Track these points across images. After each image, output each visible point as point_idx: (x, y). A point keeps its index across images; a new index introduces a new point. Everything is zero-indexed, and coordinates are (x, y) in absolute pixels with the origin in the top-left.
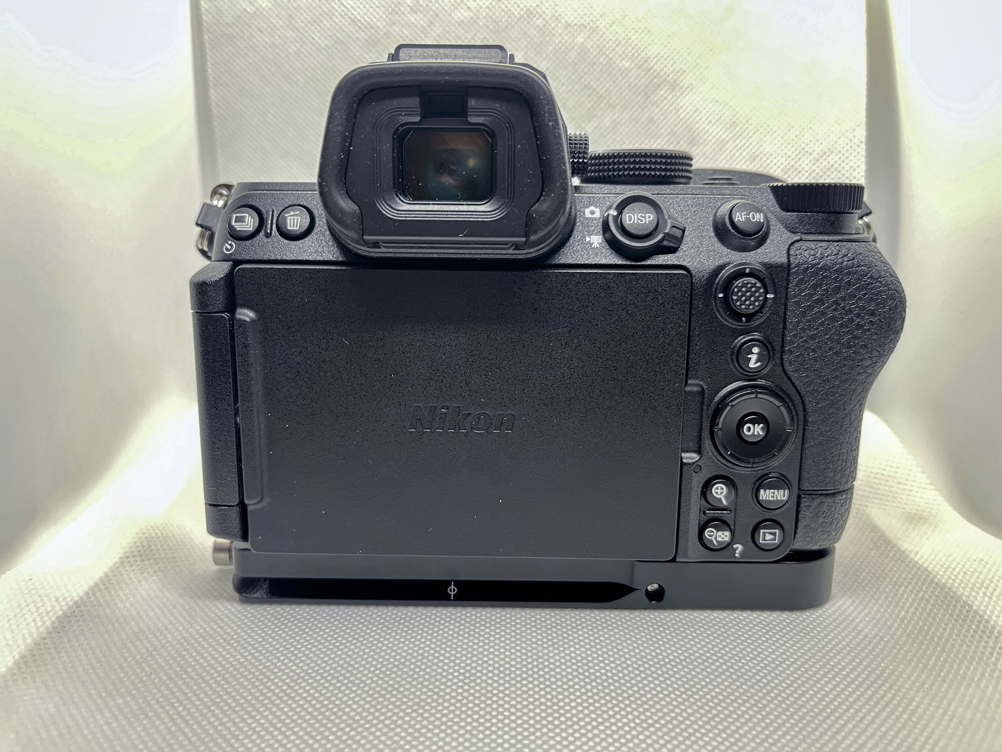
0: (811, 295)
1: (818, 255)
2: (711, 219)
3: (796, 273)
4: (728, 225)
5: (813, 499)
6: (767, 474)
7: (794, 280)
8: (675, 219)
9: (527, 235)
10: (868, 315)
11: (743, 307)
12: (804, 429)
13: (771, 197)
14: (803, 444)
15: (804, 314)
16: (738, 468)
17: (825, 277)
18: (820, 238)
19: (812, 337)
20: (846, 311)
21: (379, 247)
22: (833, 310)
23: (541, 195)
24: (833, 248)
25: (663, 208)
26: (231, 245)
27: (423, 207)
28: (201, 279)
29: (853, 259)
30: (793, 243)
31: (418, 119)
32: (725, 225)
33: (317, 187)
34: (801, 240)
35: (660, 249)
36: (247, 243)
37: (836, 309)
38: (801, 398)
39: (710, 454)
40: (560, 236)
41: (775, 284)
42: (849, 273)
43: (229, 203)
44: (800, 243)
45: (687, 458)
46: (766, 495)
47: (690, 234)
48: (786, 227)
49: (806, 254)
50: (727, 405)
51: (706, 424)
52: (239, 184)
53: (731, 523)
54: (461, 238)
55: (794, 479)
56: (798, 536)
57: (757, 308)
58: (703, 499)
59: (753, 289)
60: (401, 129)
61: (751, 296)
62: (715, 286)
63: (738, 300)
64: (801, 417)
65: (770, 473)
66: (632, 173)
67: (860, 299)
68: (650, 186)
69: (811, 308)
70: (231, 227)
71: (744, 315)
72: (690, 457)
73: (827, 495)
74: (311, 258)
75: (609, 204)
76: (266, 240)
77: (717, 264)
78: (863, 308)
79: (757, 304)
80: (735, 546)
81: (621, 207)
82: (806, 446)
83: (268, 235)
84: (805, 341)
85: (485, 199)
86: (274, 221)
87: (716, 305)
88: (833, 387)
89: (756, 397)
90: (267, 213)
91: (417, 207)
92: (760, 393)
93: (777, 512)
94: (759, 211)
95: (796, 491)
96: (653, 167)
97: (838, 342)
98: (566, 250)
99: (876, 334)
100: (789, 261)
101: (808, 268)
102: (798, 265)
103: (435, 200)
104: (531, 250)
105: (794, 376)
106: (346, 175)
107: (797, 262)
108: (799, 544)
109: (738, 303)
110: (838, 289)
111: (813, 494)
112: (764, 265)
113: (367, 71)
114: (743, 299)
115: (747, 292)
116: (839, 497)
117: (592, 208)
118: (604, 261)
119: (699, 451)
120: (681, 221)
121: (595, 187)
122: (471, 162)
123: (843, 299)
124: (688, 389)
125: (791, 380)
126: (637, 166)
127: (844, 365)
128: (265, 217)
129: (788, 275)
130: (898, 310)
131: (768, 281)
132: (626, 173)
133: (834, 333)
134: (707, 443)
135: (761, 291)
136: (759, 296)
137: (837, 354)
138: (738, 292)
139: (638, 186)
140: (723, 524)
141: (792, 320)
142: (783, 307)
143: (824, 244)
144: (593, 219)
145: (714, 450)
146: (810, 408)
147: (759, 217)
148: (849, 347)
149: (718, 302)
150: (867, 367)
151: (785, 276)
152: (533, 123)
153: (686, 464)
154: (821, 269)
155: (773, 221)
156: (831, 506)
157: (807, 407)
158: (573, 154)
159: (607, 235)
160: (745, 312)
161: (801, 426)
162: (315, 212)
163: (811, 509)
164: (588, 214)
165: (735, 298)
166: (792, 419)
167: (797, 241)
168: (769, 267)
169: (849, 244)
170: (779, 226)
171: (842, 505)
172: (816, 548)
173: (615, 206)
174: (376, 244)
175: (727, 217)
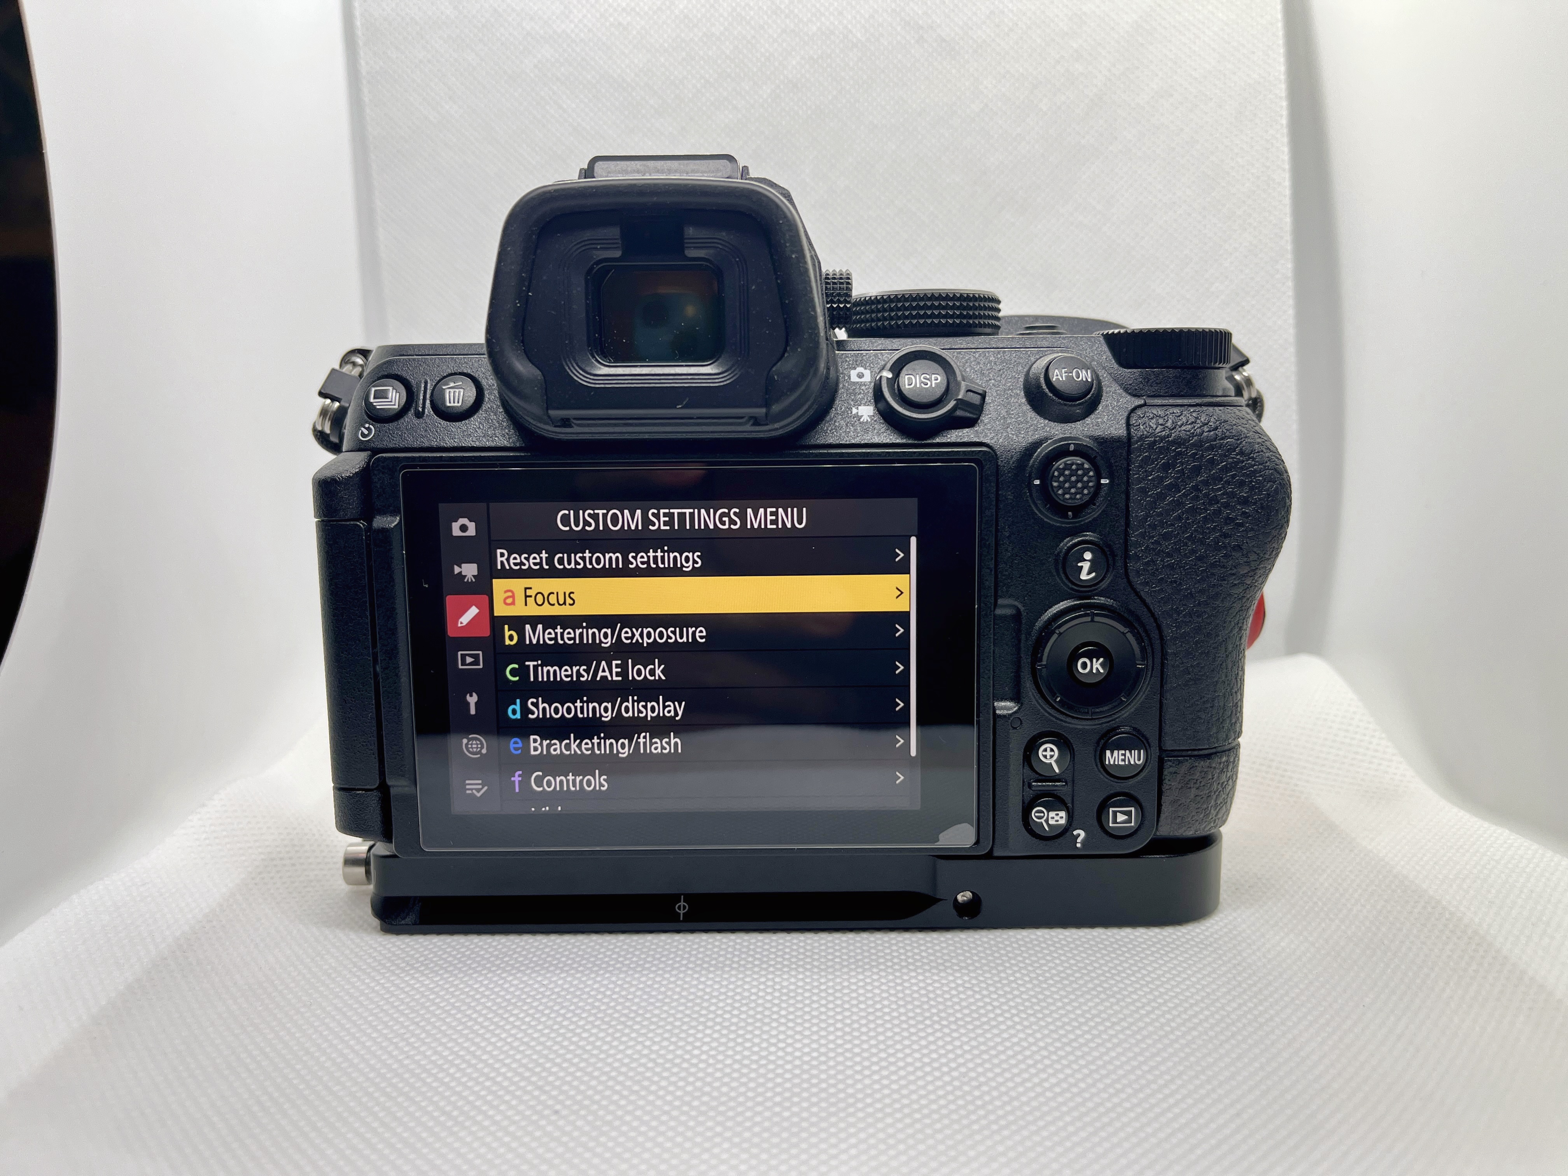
0: (1161, 479)
1: (1169, 424)
2: (1022, 380)
3: (1139, 449)
4: (1044, 387)
5: (1180, 762)
6: (1115, 729)
7: (1137, 459)
8: (972, 381)
9: (767, 404)
10: (1239, 504)
11: (1067, 496)
12: (1163, 664)
13: (1105, 348)
14: (1162, 686)
15: (1153, 505)
16: (1073, 721)
17: (1180, 453)
18: (1171, 401)
19: (1166, 536)
20: (1211, 500)
21: (570, 426)
22: (1192, 499)
23: (785, 351)
24: (1188, 415)
25: (954, 366)
26: (369, 429)
27: (627, 371)
28: (328, 474)
29: (1216, 429)
30: (1133, 410)
31: (618, 254)
32: (1039, 386)
33: (484, 350)
34: (1145, 405)
35: (953, 422)
36: (391, 426)
37: (1196, 498)
38: (1156, 620)
39: (1034, 702)
40: (815, 407)
41: (1110, 466)
42: (1212, 448)
43: (365, 374)
44: (1145, 409)
45: (1002, 708)
46: (1113, 758)
47: (993, 401)
48: (1126, 390)
49: (1153, 423)
50: (1053, 632)
51: (1026, 660)
52: (380, 347)
53: (1068, 800)
54: (679, 411)
55: (1152, 733)
56: (1163, 816)
57: (1086, 498)
58: (1027, 767)
59: (1080, 472)
60: (596, 268)
61: (1077, 481)
62: (1028, 469)
63: (1059, 487)
64: (1157, 647)
65: (1118, 727)
66: (914, 322)
67: (1228, 483)
68: (940, 339)
69: (1161, 497)
70: (369, 405)
71: (1070, 508)
72: (1005, 707)
73: (1200, 756)
74: (477, 444)
75: (883, 363)
76: (416, 421)
77: (1030, 440)
78: (1232, 495)
79: (1086, 492)
80: (1075, 833)
81: (898, 367)
82: (1167, 687)
83: (419, 415)
84: (1157, 542)
85: (710, 359)
86: (428, 396)
87: (1031, 495)
88: (1199, 604)
89: (1092, 621)
90: (419, 387)
91: (620, 371)
92: (1097, 615)
93: (1132, 782)
94: (1086, 367)
95: (1155, 752)
96: (943, 312)
97: (1202, 542)
98: (825, 426)
99: (1252, 529)
100: (1129, 433)
101: (1155, 441)
102: (1141, 438)
103: (645, 361)
104: (776, 426)
105: (1144, 591)
106: (523, 329)
107: (1140, 433)
108: (1166, 829)
109: (1060, 492)
110: (1197, 470)
111: (1180, 755)
112: (1096, 439)
113: (549, 192)
114: (1067, 485)
115: (1071, 475)
116: (1217, 760)
117: (860, 369)
118: (876, 440)
119: (1017, 698)
120: (980, 384)
121: (865, 342)
122: (690, 311)
123: (1206, 483)
124: (998, 612)
125: (1140, 598)
126: (922, 313)
127: (1213, 574)
128: (415, 390)
129: (1129, 452)
130: (1280, 497)
131: (1100, 462)
132: (907, 322)
133: (1196, 530)
134: (1028, 684)
135: (1091, 474)
136: (1088, 482)
137: (1200, 559)
138: (1059, 477)
139: (922, 340)
140: (1055, 802)
141: (1137, 513)
142: (1123, 496)
143: (1177, 410)
144: (861, 384)
145: (1038, 696)
146: (1168, 633)
147: (1085, 376)
148: (1218, 549)
149: (1034, 491)
150: (1243, 575)
151: (1124, 454)
152: (772, 256)
153: (1000, 716)
154: (1174, 442)
155: (1106, 381)
156: (1206, 773)
157: (1165, 633)
158: (829, 297)
159: (879, 405)
160: (1071, 503)
161: (1158, 661)
162: (484, 383)
163: (1179, 777)
164: (854, 378)
165: (1055, 484)
166: (1143, 650)
167: (1140, 406)
168: (1102, 442)
169: (1211, 409)
170: (1115, 387)
171: (1222, 771)
172: (1190, 833)
173: (889, 366)
174: (566, 422)
175: (1042, 376)
